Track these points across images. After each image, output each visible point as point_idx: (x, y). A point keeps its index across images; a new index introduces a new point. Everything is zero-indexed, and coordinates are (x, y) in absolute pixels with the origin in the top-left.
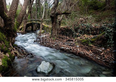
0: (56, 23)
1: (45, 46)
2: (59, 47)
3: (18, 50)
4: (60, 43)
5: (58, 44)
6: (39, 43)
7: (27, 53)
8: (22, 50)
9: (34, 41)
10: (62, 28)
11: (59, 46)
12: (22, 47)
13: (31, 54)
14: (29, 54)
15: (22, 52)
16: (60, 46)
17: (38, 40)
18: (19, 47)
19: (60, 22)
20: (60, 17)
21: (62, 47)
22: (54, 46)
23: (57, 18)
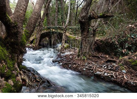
0: (88, 32)
2: (93, 72)
3: (28, 75)
4: (94, 65)
5: (91, 67)
6: (61, 64)
7: (42, 79)
8: (34, 75)
9: (53, 61)
10: (97, 40)
11: (92, 70)
12: (34, 70)
13: (48, 82)
14: (44, 82)
15: (34, 78)
16: (95, 70)
17: (59, 59)
18: (29, 71)
19: (94, 31)
20: (95, 23)
21: (98, 73)
22: (85, 69)
23: (89, 25)
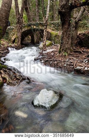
1: (51, 66)
2: (74, 67)
3: (9, 74)
4: (75, 60)
5: (71, 63)
6: (43, 61)
7: (22, 77)
8: (15, 73)
9: (35, 59)
11: (73, 65)
12: (14, 69)
13: (28, 79)
14: (24, 79)
15: (14, 76)
16: (75, 65)
17: (41, 57)
18: (10, 69)
21: (78, 68)
22: (65, 65)
